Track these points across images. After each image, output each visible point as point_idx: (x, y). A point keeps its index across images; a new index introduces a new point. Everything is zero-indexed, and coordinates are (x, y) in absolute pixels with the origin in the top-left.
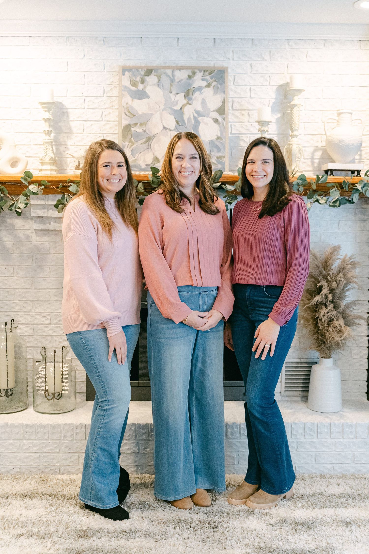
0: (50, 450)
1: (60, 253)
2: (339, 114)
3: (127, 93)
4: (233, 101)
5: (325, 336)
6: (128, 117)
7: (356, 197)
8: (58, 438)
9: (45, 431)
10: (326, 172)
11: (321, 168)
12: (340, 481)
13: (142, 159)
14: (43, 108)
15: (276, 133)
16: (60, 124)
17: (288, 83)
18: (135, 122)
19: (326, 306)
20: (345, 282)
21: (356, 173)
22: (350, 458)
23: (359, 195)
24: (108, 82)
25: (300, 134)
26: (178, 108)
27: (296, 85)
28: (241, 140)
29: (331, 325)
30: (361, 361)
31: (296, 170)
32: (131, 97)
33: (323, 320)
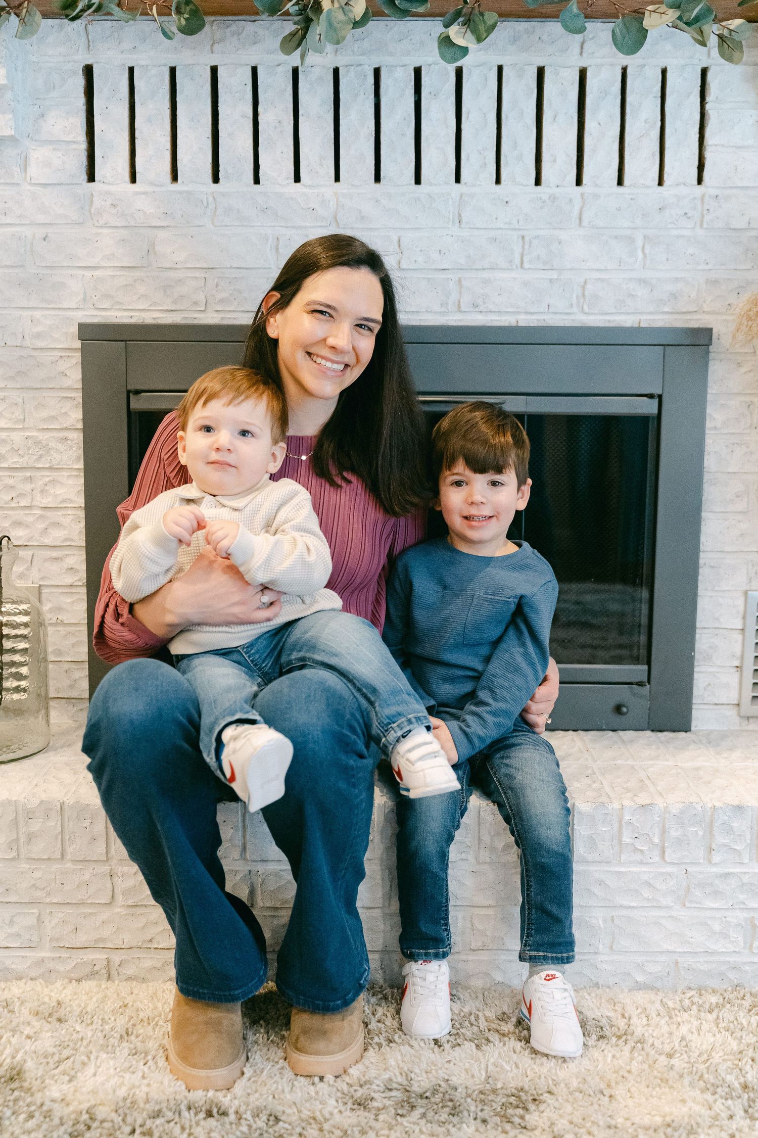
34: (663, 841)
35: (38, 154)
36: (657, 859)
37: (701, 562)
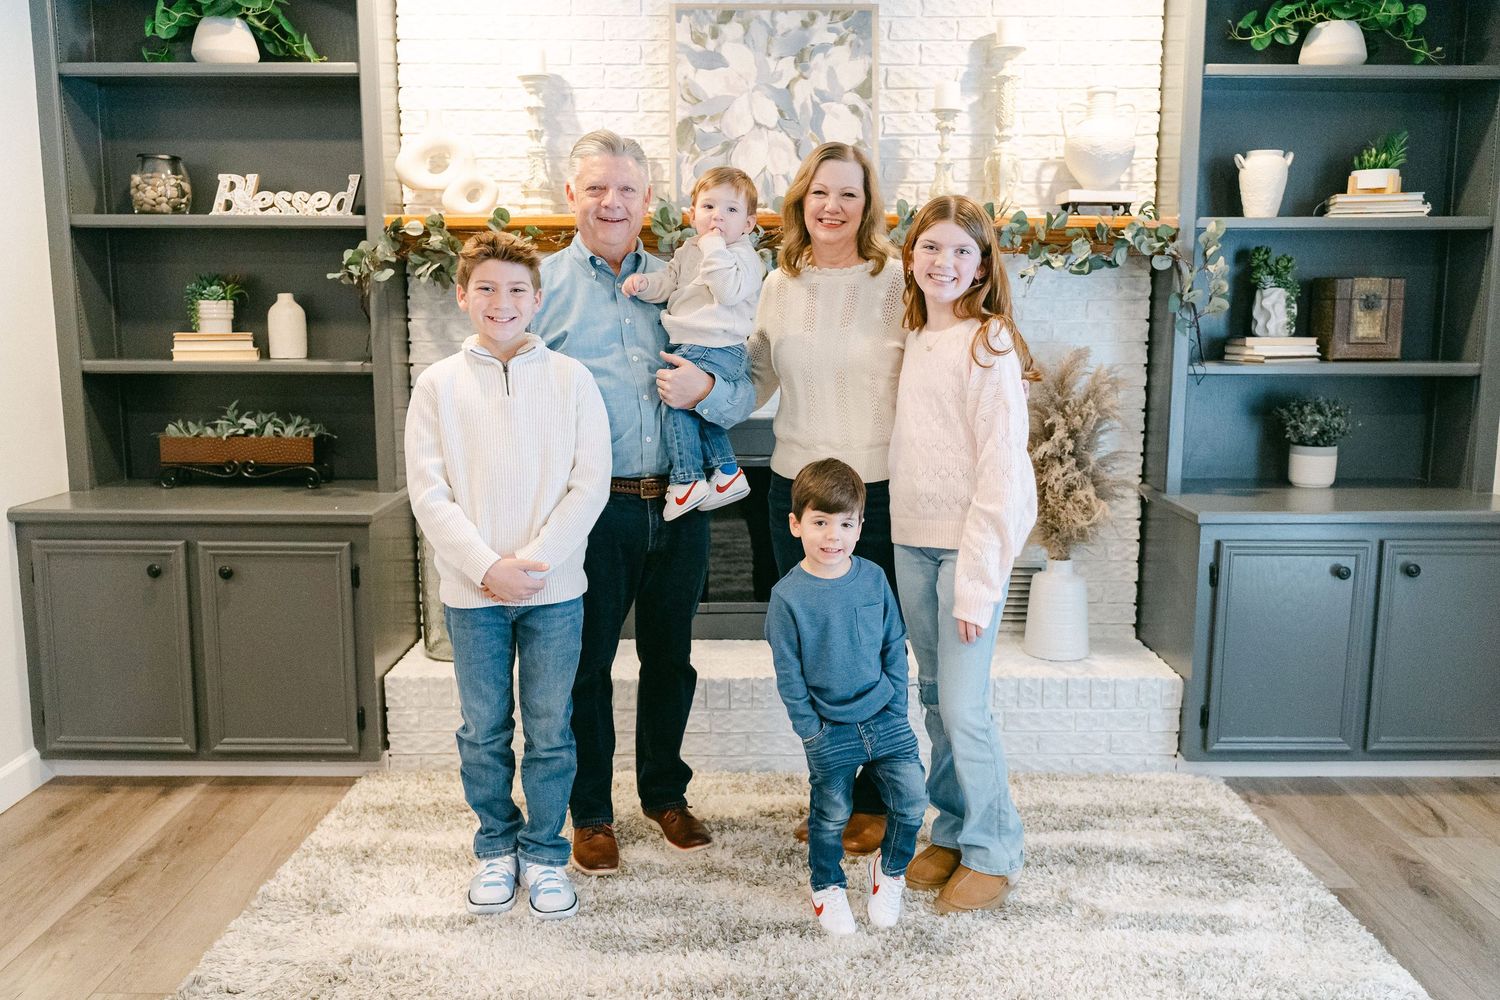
2: (1092, 95)
3: (685, 58)
4: (887, 71)
5: (1059, 518)
6: (688, 104)
7: (1120, 256)
10: (1065, 207)
11: (1054, 200)
12: (1084, 785)
14: (528, 86)
15: (970, 132)
16: (558, 118)
17: (993, 36)
18: (701, 114)
19: (1061, 461)
20: (1098, 416)
21: (1122, 208)
22: (1103, 743)
23: (1128, 251)
24: (648, 37)
25: (1016, 135)
26: (782, 85)
27: (1009, 39)
28: (901, 146)
29: (1071, 499)
30: (1125, 566)
31: (1008, 203)
32: (693, 63)
33: (1056, 488)
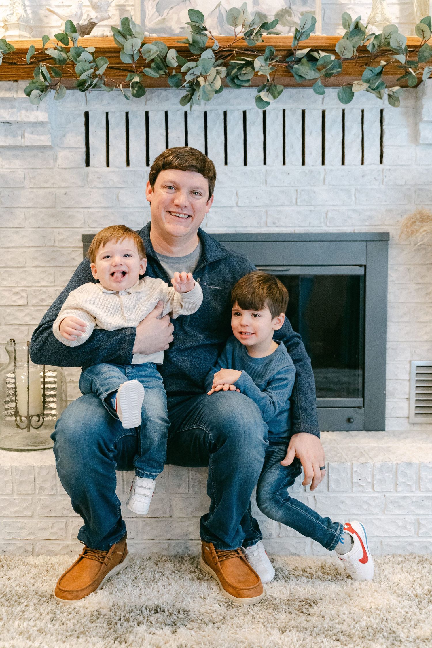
0: (16, 512)
1: (41, 188)
8: (30, 492)
9: (6, 479)
13: (175, 17)
34: (373, 481)
35: (62, 154)
36: (370, 490)
37: (388, 346)
